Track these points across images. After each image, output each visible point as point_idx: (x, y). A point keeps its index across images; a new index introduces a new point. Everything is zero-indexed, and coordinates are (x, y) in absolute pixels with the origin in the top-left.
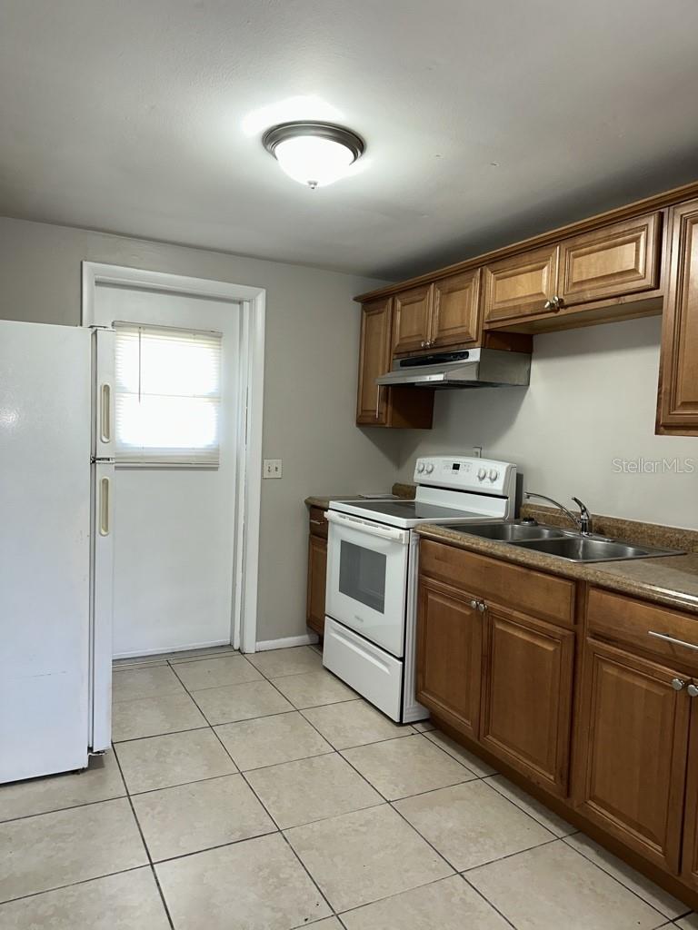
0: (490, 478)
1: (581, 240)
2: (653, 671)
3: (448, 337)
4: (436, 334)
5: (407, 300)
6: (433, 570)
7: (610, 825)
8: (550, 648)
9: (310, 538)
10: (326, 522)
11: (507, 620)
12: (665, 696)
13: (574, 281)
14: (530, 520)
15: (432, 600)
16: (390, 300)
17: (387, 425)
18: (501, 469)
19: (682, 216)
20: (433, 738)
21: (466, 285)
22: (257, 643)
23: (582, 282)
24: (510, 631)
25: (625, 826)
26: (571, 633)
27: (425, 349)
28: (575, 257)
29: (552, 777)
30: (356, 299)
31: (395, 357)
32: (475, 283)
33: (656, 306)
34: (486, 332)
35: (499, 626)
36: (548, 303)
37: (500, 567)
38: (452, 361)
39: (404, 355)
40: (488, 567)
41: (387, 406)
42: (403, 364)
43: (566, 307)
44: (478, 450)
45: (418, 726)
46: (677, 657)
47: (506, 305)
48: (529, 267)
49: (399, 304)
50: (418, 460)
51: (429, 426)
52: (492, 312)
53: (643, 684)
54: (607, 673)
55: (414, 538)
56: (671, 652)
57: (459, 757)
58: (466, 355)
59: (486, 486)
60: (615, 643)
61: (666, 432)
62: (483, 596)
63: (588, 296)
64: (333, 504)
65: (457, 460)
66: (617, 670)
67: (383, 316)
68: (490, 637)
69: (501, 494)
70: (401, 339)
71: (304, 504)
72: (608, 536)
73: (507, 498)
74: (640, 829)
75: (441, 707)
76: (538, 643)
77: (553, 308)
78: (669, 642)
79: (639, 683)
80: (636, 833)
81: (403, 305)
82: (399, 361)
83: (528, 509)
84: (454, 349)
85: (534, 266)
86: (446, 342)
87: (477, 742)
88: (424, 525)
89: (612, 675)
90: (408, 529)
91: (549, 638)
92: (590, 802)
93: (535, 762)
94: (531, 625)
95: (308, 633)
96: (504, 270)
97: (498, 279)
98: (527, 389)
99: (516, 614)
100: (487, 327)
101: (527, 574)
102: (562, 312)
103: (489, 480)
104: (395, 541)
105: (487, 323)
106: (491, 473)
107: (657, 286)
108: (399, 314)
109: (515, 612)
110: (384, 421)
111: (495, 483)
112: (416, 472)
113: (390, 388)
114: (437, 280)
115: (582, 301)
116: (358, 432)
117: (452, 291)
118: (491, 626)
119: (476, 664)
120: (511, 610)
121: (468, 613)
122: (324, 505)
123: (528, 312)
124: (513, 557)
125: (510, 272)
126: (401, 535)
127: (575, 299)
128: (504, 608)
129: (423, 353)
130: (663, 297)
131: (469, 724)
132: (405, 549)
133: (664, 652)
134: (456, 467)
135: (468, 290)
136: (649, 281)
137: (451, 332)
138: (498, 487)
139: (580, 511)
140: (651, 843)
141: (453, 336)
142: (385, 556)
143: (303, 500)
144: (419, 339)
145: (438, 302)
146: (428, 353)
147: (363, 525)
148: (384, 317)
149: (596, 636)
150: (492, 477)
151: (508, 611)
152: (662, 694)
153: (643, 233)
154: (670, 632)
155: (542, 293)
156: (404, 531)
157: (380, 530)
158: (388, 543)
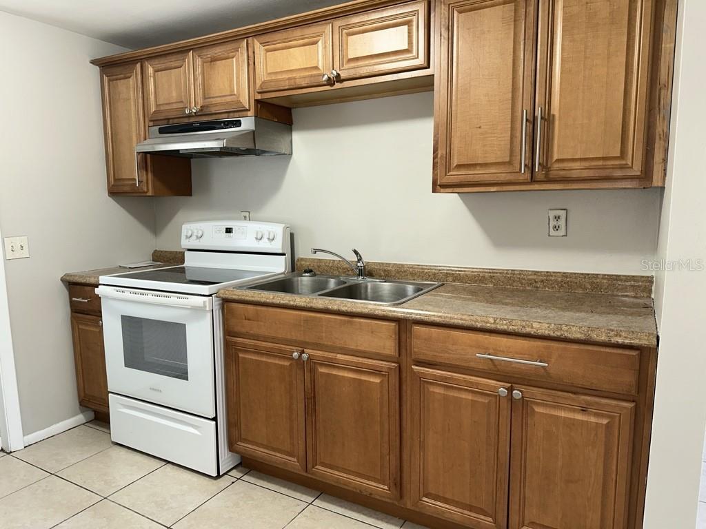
0: (269, 239)
1: (355, 20)
2: (477, 385)
3: (216, 105)
4: (200, 102)
5: (159, 66)
6: (243, 330)
7: (444, 512)
8: (377, 380)
9: (72, 317)
10: (98, 298)
11: (330, 364)
12: (489, 402)
13: (349, 57)
14: (310, 271)
15: (245, 358)
16: (138, 65)
17: (148, 194)
18: (278, 230)
19: (449, 5)
20: (253, 480)
21: (231, 54)
22: (26, 437)
23: (357, 59)
24: (335, 372)
25: (458, 510)
26: (396, 365)
27: (189, 116)
28: (349, 34)
29: (386, 487)
30: (93, 62)
31: (151, 124)
32: (242, 53)
33: (427, 84)
34: (257, 101)
35: (322, 370)
36: (326, 77)
37: (321, 318)
38: (223, 128)
39: (161, 123)
40: (307, 320)
41: (147, 174)
42: (162, 131)
43: (341, 81)
44: (247, 214)
45: (234, 473)
46: (498, 371)
47: (279, 77)
48: (301, 42)
49: (150, 70)
50: (183, 226)
51: (190, 194)
52: (264, 82)
53: (470, 397)
54: (434, 392)
55: (216, 303)
56: (492, 367)
57: (283, 490)
58: (238, 124)
59: (265, 246)
60: (437, 367)
61: (442, 190)
62: (303, 345)
63: (365, 71)
64: (103, 279)
65: (229, 224)
66: (443, 388)
67: (131, 81)
68: (313, 382)
69: (280, 252)
70: (157, 106)
71: (61, 282)
72: (378, 277)
73: (284, 254)
74: (471, 508)
75: (260, 452)
76: (364, 378)
77: (330, 82)
78: (491, 359)
79: (464, 396)
80: (468, 513)
81: (156, 71)
82: (157, 128)
83: (303, 263)
84: (224, 118)
85: (306, 41)
86: (213, 110)
87: (305, 474)
88: (225, 288)
89: (439, 393)
90: (210, 295)
91: (376, 372)
92: (424, 499)
93: (368, 478)
94: (357, 365)
95: (82, 412)
96: (274, 42)
97: (268, 51)
98: (291, 157)
99: (340, 356)
100: (259, 97)
101: (348, 322)
102: (338, 85)
103: (267, 240)
104: (195, 309)
105: (259, 93)
106: (269, 234)
107: (428, 67)
108: (151, 81)
109: (338, 355)
110: (146, 190)
111: (273, 242)
112: (183, 237)
113: (148, 155)
114: (197, 48)
115: (358, 76)
116: (111, 202)
117: (214, 60)
118: (313, 371)
119: (300, 407)
120: (335, 355)
121: (287, 363)
122: (92, 281)
123: (304, 84)
124: (335, 308)
125: (281, 45)
126: (204, 302)
127: (352, 73)
128: (327, 353)
129: (186, 120)
130: (433, 75)
131: (295, 460)
132: (209, 315)
133: (486, 368)
134: (229, 231)
135: (234, 59)
136: (421, 61)
137: (219, 100)
138: (277, 246)
139: (357, 260)
140: (482, 517)
141: (221, 104)
142: (185, 325)
143: (60, 278)
144: (181, 105)
145: (199, 70)
146: (192, 120)
147: (150, 296)
148: (133, 81)
149: (420, 363)
150: (271, 238)
151: (331, 355)
152: (487, 401)
153: (414, 18)
154: (491, 351)
155: (316, 68)
156: (207, 298)
157: (174, 299)
158: (188, 312)
